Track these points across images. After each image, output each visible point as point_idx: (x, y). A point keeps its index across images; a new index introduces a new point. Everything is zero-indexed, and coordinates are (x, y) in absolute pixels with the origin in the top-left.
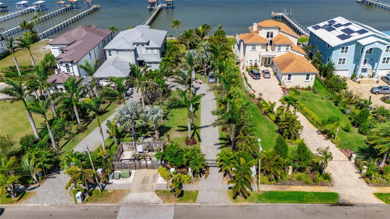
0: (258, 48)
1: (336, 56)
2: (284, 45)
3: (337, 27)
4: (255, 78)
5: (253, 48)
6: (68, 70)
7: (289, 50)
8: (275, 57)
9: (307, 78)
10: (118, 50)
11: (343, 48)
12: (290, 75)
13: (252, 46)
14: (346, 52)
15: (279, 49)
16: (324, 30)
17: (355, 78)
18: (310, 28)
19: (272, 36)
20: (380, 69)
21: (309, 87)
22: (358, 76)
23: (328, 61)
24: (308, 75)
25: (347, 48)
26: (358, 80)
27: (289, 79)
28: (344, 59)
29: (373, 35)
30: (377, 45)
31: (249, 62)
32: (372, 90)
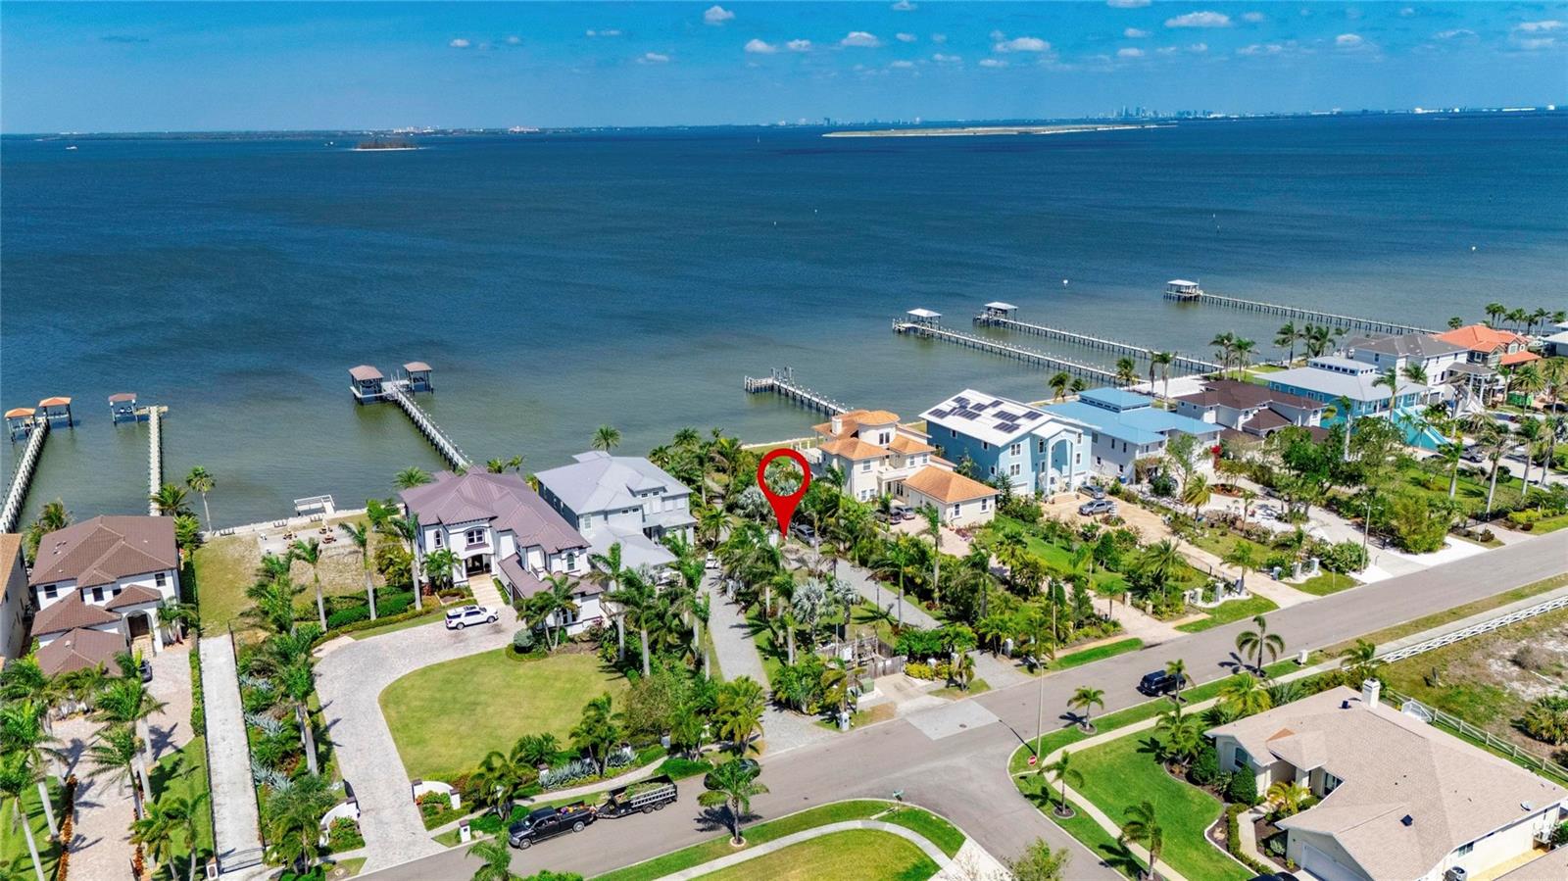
0: (875, 465)
1: (1005, 462)
2: (919, 455)
3: (980, 411)
4: (894, 522)
5: (865, 468)
6: (571, 566)
7: (929, 462)
8: (907, 478)
9: (984, 507)
10: (606, 514)
11: (1013, 447)
12: (957, 506)
13: (865, 462)
14: (1019, 452)
15: (912, 463)
16: (956, 417)
17: (1043, 496)
18: (925, 415)
19: (888, 441)
20: (1076, 475)
21: (989, 522)
22: (1048, 492)
23: (993, 472)
24: (984, 501)
25: (1019, 446)
26: (1051, 498)
27: (957, 513)
28: (1018, 466)
29: (1052, 420)
30: (1064, 436)
31: (861, 495)
32: (1081, 509)
